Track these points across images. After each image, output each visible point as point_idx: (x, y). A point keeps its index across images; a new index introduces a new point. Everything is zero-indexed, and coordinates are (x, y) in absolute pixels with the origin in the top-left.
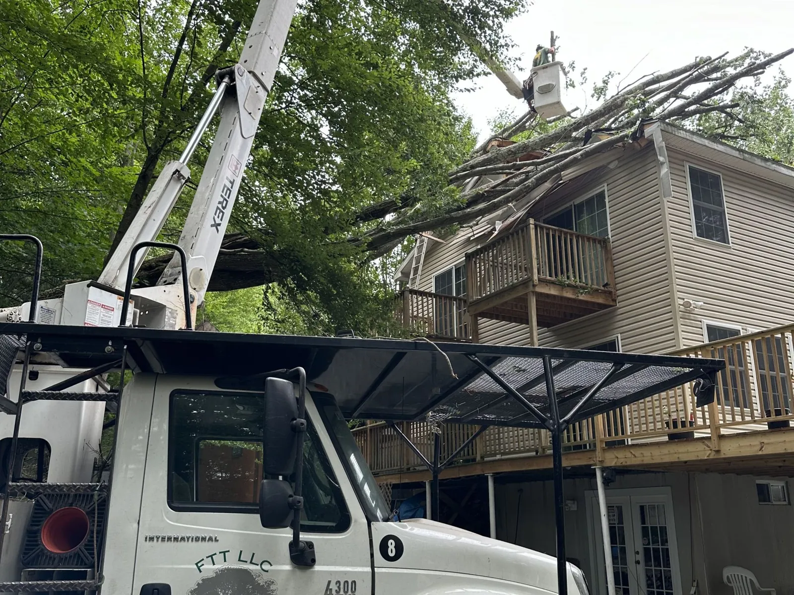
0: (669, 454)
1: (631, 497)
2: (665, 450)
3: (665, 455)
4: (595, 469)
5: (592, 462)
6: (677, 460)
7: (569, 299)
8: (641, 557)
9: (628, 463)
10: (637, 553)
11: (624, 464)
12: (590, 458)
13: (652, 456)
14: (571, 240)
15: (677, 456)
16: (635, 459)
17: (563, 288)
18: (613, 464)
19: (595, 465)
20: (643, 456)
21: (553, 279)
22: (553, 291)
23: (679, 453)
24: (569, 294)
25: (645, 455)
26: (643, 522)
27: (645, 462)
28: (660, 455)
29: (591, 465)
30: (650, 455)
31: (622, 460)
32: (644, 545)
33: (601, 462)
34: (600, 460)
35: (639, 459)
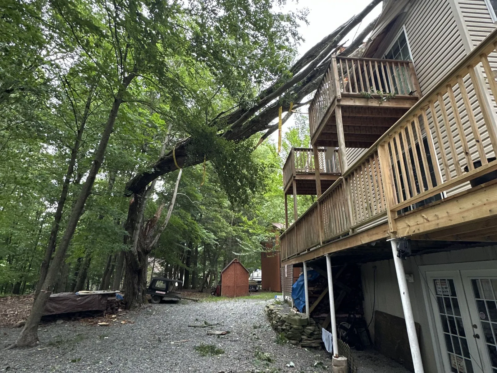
0: (474, 208)
1: (461, 271)
2: (467, 204)
3: (468, 210)
4: (390, 241)
5: (387, 235)
6: (488, 214)
7: (375, 108)
8: (479, 331)
9: (421, 231)
10: (475, 326)
11: (417, 232)
12: (385, 231)
13: (449, 216)
14: (373, 67)
15: (487, 208)
16: (428, 224)
17: (368, 100)
18: (405, 234)
19: (389, 237)
20: (438, 219)
21: (357, 93)
22: (358, 103)
23: (490, 203)
24: (374, 104)
25: (440, 217)
26: (477, 295)
27: (441, 226)
28: (461, 213)
29: (386, 239)
30: (446, 215)
31: (413, 229)
32: (481, 319)
33: (395, 233)
34: (392, 231)
35: (434, 223)
